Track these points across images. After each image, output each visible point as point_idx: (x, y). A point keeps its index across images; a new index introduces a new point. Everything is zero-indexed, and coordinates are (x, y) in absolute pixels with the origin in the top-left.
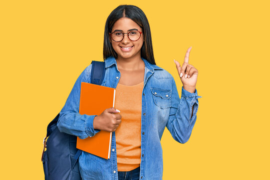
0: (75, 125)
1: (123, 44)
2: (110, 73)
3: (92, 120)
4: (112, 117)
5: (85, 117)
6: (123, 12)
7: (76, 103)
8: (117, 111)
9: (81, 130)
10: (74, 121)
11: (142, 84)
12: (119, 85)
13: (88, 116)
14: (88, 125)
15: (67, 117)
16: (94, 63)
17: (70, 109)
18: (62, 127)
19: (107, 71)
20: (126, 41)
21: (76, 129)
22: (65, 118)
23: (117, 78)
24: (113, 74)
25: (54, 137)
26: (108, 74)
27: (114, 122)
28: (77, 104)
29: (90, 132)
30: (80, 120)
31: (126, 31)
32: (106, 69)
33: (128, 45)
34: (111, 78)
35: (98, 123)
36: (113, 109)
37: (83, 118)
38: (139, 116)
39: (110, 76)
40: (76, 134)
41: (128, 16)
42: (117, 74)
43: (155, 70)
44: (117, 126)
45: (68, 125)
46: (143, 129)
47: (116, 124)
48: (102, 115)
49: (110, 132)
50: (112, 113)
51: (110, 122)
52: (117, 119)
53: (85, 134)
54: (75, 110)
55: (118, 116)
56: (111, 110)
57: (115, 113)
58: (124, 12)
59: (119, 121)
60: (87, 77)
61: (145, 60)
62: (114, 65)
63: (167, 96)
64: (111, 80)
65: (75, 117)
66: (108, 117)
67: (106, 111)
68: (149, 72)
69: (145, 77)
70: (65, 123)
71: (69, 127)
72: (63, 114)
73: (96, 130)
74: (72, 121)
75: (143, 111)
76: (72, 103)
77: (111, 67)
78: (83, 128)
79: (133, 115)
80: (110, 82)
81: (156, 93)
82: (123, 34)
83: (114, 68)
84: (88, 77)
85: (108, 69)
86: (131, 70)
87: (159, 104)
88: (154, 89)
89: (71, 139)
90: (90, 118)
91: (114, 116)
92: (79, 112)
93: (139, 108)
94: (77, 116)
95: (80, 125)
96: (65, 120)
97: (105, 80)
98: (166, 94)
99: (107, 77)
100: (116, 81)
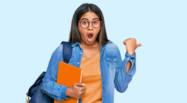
0: (53, 92)
3: (65, 90)
5: (61, 87)
8: (83, 84)
10: (53, 88)
13: (63, 86)
14: (62, 93)
15: (48, 84)
16: (64, 43)
18: (44, 91)
21: (54, 95)
23: (81, 53)
24: (78, 51)
26: (75, 50)
27: (80, 93)
29: (63, 97)
30: (57, 89)
32: (72, 47)
34: (77, 54)
35: (70, 91)
36: (80, 83)
37: (59, 87)
42: (81, 50)
45: (49, 90)
46: (103, 84)
47: (82, 94)
48: (72, 87)
49: (77, 99)
50: (79, 86)
51: (78, 93)
55: (83, 88)
56: (78, 84)
57: (81, 86)
58: (89, 8)
60: (60, 54)
62: (78, 45)
63: (115, 60)
64: (77, 56)
65: (54, 85)
66: (76, 89)
67: (75, 84)
70: (47, 88)
71: (49, 92)
72: (45, 81)
73: (69, 97)
74: (51, 87)
75: (102, 72)
77: (76, 46)
78: (58, 95)
81: (108, 59)
85: (74, 47)
88: (107, 56)
90: (63, 88)
91: (80, 88)
94: (55, 84)
95: (56, 92)
96: (46, 86)
97: (73, 55)
98: (114, 59)
99: (74, 52)
100: (80, 55)
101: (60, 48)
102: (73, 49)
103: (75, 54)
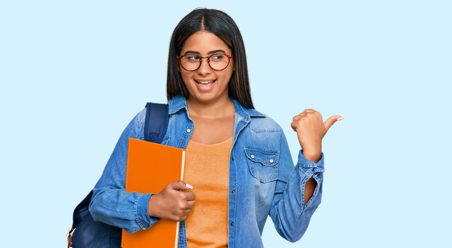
0: (118, 210)
1: (200, 74)
2: (176, 124)
3: (146, 201)
4: (180, 197)
5: (135, 197)
6: (200, 22)
7: (120, 173)
8: (188, 186)
9: (127, 218)
10: (117, 203)
11: (230, 141)
12: (191, 144)
13: (140, 195)
14: (140, 209)
15: (104, 197)
16: (150, 106)
17: (111, 182)
18: (97, 213)
19: (172, 120)
20: (204, 70)
21: (120, 216)
22: (101, 198)
23: (189, 131)
24: (181, 126)
25: (84, 229)
26: (173, 124)
27: (182, 205)
28: (122, 173)
29: (142, 221)
30: (126, 202)
31: (204, 54)
32: (170, 116)
33: (207, 78)
34: (178, 132)
35: (157, 206)
36: (181, 183)
37: (131, 198)
38: (224, 195)
39: (176, 128)
40: (120, 225)
41: (209, 28)
42: (188, 124)
43: (252, 117)
44: (188, 210)
45: (107, 209)
46: (231, 216)
47: (187, 208)
48: (163, 193)
49: (175, 221)
50: (179, 190)
51: (176, 205)
52: (188, 200)
53: (135, 225)
54: (119, 184)
55: (189, 194)
56: (177, 185)
57: (184, 190)
58: (203, 21)
59: (191, 203)
60: (138, 130)
61: (235, 101)
62: (184, 110)
63: (272, 161)
64: (178, 135)
65: (118, 196)
66: (172, 197)
67: (170, 187)
68: (242, 122)
69: (235, 130)
70: (102, 207)
71: (108, 213)
72: (99, 191)
73: (154, 218)
74: (113, 202)
75: (231, 186)
76: (114, 173)
77: (178, 113)
78: (131, 215)
79: (214, 193)
80: (176, 137)
81: (253, 156)
82: (201, 58)
83: (183, 115)
84: (140, 130)
85: (174, 116)
86: (212, 117)
87: (257, 174)
88: (251, 150)
89: (112, 233)
90: (143, 198)
91: (183, 195)
92: (125, 187)
93: (225, 181)
94: (121, 194)
95: (126, 210)
96: (101, 202)
97: (168, 134)
98: (270, 159)
99: (171, 129)
100: (186, 136)
102: (170, 121)
103: (173, 131)
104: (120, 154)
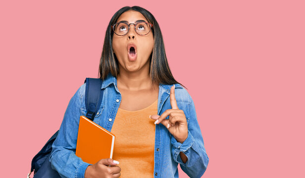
0: (65, 170)
2: (108, 95)
4: (107, 172)
5: (78, 163)
8: (115, 162)
10: (66, 163)
13: (82, 163)
19: (106, 92)
23: (118, 101)
24: (112, 97)
26: (106, 96)
30: (72, 166)
34: (110, 102)
37: (75, 164)
39: (108, 99)
42: (118, 95)
48: (96, 165)
50: (107, 165)
52: (114, 174)
55: (115, 169)
57: (113, 166)
62: (113, 85)
64: (110, 105)
65: (68, 158)
68: (165, 93)
72: (56, 149)
74: (63, 161)
78: (73, 177)
80: (108, 107)
83: (112, 88)
91: (110, 170)
95: (70, 172)
97: (102, 104)
100: (116, 105)
101: (81, 91)
102: (104, 93)
103: (106, 103)
104: (68, 120)
